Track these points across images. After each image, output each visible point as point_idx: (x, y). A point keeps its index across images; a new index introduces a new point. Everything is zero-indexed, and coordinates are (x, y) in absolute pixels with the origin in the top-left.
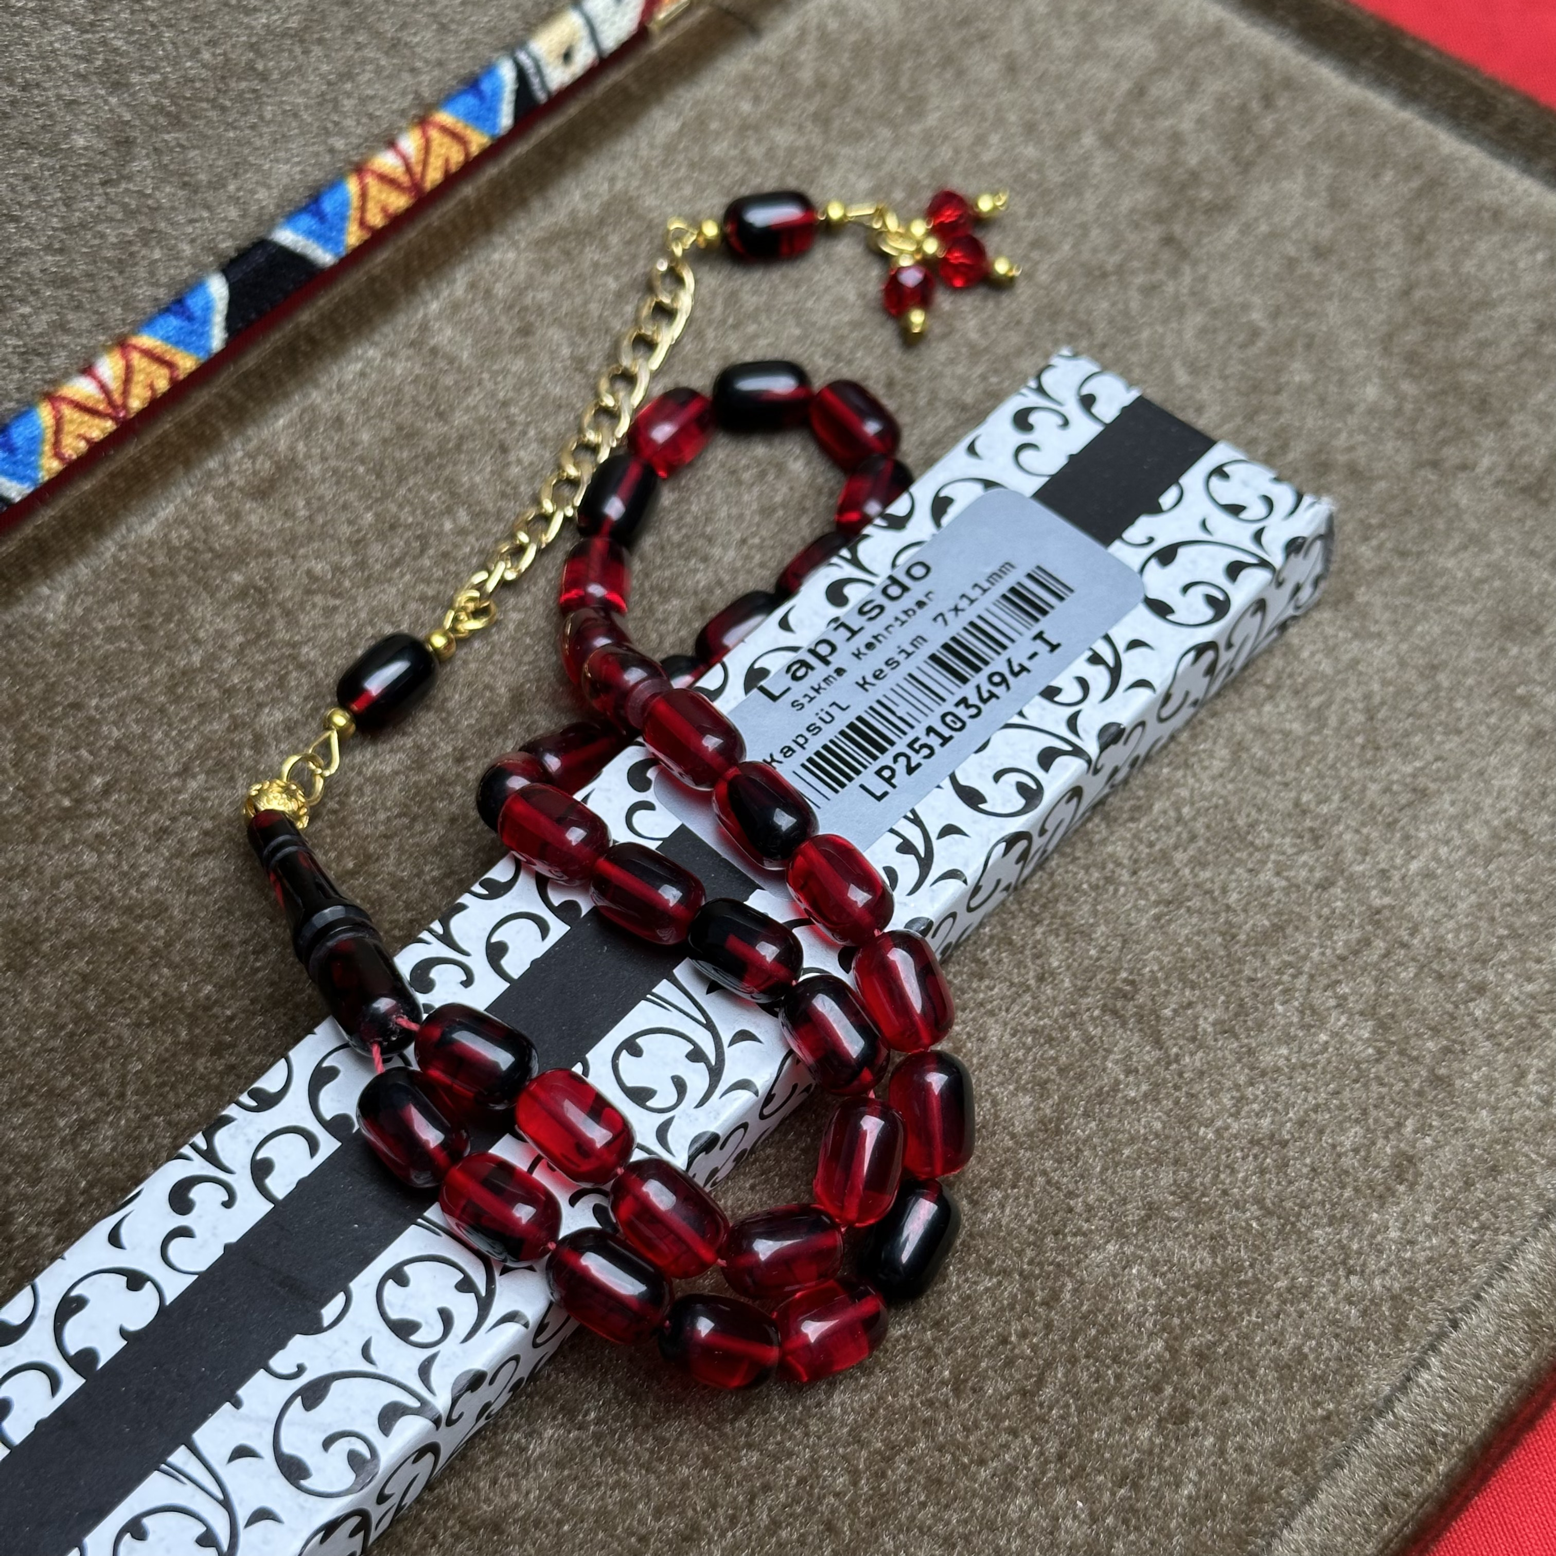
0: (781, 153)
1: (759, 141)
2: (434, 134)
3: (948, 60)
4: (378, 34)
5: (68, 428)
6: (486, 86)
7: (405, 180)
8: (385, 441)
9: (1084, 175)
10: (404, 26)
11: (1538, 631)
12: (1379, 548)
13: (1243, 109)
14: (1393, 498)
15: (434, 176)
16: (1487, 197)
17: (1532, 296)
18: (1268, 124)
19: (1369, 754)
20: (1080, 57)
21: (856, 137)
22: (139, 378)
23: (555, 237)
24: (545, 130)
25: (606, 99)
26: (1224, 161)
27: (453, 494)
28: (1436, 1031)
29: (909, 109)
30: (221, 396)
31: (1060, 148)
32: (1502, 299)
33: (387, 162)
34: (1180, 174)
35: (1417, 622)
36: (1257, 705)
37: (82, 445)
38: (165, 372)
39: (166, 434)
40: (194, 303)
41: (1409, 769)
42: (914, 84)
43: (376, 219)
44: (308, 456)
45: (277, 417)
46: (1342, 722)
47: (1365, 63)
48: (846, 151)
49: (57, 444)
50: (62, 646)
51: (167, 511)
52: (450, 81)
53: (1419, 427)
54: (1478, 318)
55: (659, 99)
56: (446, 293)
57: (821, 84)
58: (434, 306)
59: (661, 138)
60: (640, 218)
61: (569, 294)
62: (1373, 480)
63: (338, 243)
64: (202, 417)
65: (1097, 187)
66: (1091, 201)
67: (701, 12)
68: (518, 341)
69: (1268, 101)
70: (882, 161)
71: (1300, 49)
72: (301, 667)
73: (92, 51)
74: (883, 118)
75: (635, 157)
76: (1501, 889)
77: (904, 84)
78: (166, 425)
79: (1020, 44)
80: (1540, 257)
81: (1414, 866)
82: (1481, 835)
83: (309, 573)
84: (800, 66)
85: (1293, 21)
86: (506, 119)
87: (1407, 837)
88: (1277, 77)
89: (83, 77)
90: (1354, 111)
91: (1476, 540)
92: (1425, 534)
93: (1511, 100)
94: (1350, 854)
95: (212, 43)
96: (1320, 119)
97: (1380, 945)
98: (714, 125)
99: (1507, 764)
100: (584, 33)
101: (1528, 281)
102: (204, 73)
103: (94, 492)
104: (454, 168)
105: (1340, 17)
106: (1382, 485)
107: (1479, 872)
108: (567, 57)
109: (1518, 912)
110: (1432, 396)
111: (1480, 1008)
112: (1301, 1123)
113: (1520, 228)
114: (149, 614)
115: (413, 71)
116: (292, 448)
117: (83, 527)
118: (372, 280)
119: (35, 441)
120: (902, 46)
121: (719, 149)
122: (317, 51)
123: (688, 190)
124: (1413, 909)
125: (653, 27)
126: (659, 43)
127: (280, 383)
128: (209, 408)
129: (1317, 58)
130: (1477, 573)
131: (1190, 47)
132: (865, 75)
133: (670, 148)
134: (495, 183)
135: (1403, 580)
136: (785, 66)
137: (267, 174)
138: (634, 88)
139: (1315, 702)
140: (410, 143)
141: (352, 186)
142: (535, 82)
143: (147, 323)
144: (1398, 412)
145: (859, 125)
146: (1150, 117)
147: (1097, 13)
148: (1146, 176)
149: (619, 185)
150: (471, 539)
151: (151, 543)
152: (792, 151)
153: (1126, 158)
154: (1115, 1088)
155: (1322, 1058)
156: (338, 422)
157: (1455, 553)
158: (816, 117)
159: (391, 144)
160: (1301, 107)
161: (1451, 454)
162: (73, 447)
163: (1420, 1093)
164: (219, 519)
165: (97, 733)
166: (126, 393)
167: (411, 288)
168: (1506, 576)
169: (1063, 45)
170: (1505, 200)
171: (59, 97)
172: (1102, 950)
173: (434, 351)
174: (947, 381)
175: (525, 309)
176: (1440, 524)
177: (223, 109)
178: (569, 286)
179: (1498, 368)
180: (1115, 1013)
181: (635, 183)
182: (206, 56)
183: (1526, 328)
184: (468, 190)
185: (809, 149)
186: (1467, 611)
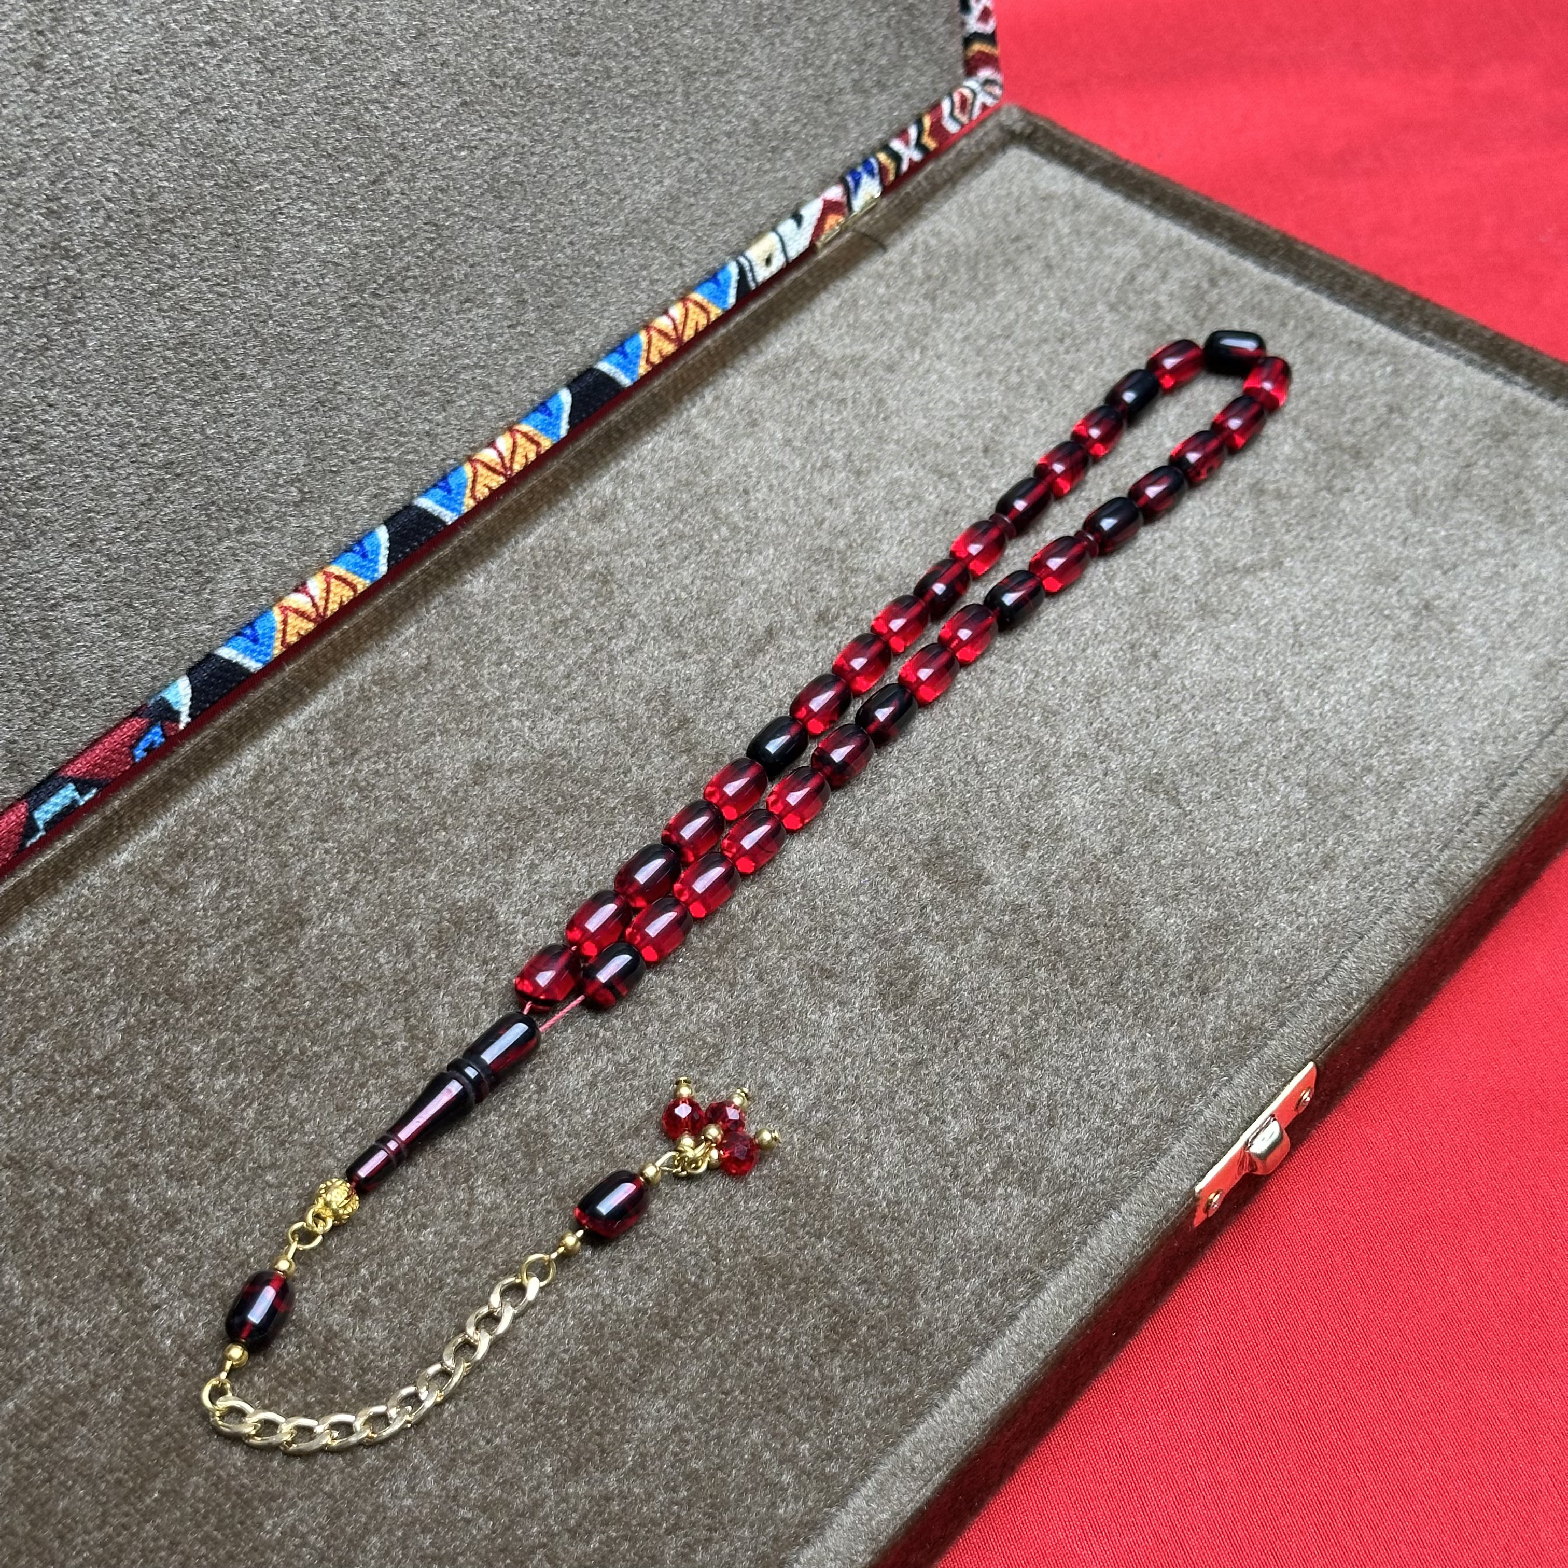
0: (905, 318)
1: (891, 311)
2: (690, 306)
3: (1008, 262)
4: (662, 242)
5: (479, 479)
6: (720, 277)
7: (673, 334)
8: (671, 489)
9: (1099, 328)
10: (676, 238)
11: (1396, 579)
12: (1298, 535)
13: (1198, 287)
14: (1304, 508)
15: (689, 333)
16: (1353, 336)
17: (1385, 392)
18: (1213, 296)
19: (1296, 650)
20: (1091, 259)
21: (954, 308)
22: (519, 450)
23: (766, 369)
24: (754, 307)
25: (790, 288)
26: (1187, 318)
27: (716, 518)
28: (1344, 792)
29: (985, 291)
30: (565, 463)
31: (1082, 312)
32: (1366, 394)
33: (663, 322)
34: (1159, 327)
35: (1323, 576)
36: (1226, 624)
37: (486, 492)
38: (534, 448)
39: (534, 486)
40: (552, 405)
41: (1320, 656)
42: (987, 276)
43: (656, 359)
44: (624, 498)
45: (601, 477)
46: (1279, 632)
47: (1273, 258)
48: (946, 316)
49: (473, 489)
50: (486, 606)
51: (540, 530)
52: (702, 274)
53: (1319, 468)
54: (1352, 405)
55: (825, 288)
56: (699, 403)
57: (929, 278)
58: (694, 411)
59: (829, 309)
60: (818, 357)
61: (779, 402)
62: (1291, 498)
63: (633, 372)
64: (556, 475)
65: (1107, 335)
66: (1104, 343)
67: (848, 236)
68: (749, 430)
69: (1213, 283)
70: (970, 322)
71: (1232, 252)
72: (634, 617)
73: (510, 246)
74: (969, 296)
75: (813, 321)
76: (1380, 717)
77: (981, 276)
78: (533, 481)
79: (1053, 251)
80: (1389, 369)
81: (1327, 708)
82: (1366, 690)
83: (632, 564)
84: (915, 266)
85: (1227, 235)
86: (732, 300)
87: (1321, 692)
88: (1218, 267)
89: (504, 261)
90: (1267, 288)
91: (1356, 531)
92: (1324, 528)
93: (1366, 278)
94: (1287, 702)
95: (571, 243)
96: (1247, 291)
97: (1308, 749)
98: (861, 302)
99: (1381, 652)
100: (779, 246)
101: (1381, 384)
102: (567, 261)
103: (493, 520)
104: (701, 328)
105: (1256, 231)
106: (1298, 501)
107: (1365, 709)
108: (768, 261)
109: (1390, 729)
110: (1325, 450)
111: (1369, 780)
112: (1265, 843)
113: (1374, 353)
114: (537, 588)
115: (681, 265)
116: (614, 493)
117: (490, 540)
118: (654, 395)
119: (462, 486)
120: (977, 253)
121: (864, 317)
122: (629, 250)
123: (847, 340)
124: (1327, 729)
125: (819, 244)
126: (821, 255)
127: (603, 456)
128: (560, 471)
129: (1242, 256)
130: (1357, 549)
131: (1162, 251)
132: (956, 271)
133: (835, 316)
134: (726, 338)
135: (1312, 554)
136: (905, 266)
137: (597, 326)
138: (808, 281)
139: (1262, 622)
140: (677, 311)
141: (643, 337)
142: (749, 275)
143: (525, 417)
144: (1306, 458)
145: (954, 300)
146: (1139, 293)
147: (1102, 232)
148: (1138, 328)
149: (804, 338)
150: (731, 543)
151: (532, 549)
152: (913, 317)
153: (1125, 317)
154: (1154, 831)
155: (1278, 809)
156: (642, 476)
157: (1343, 538)
158: (926, 296)
159: (666, 312)
160: (1234, 285)
161: (1339, 484)
162: (482, 492)
163: (1336, 825)
164: (573, 534)
165: (513, 655)
166: (512, 459)
167: (679, 400)
168: (1376, 550)
169: (1081, 252)
170: (1365, 337)
171: (490, 272)
172: (1141, 758)
173: (696, 437)
174: (1021, 448)
175: (750, 412)
176: (1334, 523)
177: (577, 285)
178: (777, 397)
179: (1365, 434)
180: (1151, 790)
181: (814, 337)
182: (569, 251)
183: (1383, 410)
184: (708, 342)
185: (924, 315)
186: (1353, 570)
